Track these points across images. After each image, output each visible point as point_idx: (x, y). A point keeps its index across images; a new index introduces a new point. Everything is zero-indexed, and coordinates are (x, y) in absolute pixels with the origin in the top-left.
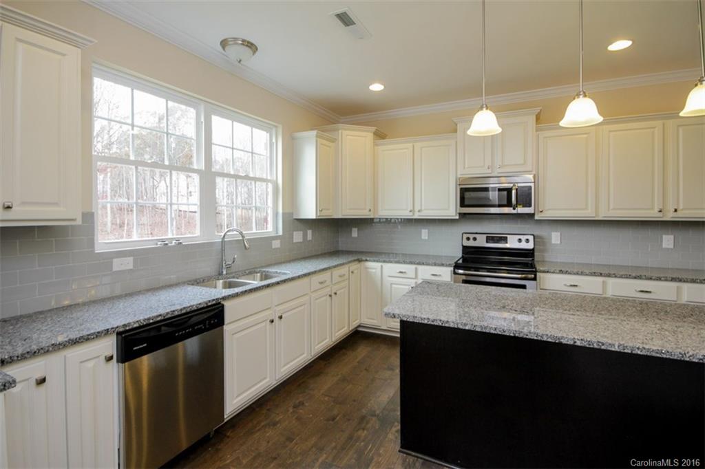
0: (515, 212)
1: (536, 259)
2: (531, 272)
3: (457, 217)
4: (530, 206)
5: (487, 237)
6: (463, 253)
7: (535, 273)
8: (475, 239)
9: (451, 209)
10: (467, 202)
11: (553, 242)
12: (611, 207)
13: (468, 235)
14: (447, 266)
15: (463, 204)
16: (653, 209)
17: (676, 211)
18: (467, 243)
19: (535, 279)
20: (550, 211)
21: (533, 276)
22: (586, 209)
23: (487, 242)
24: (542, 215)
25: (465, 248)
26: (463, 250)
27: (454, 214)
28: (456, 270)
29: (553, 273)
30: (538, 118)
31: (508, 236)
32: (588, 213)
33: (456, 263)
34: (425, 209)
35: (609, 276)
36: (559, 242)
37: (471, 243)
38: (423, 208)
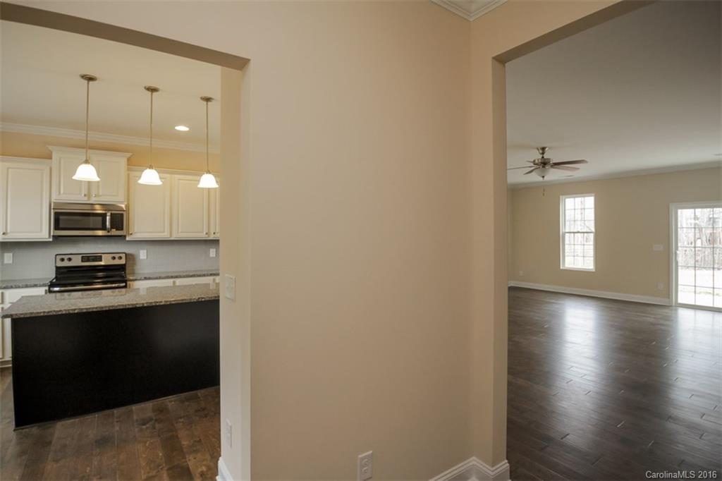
0: (109, 234)
1: (127, 272)
2: (122, 282)
3: (51, 240)
4: (122, 229)
5: (82, 257)
6: (56, 274)
7: (125, 281)
8: (70, 259)
9: (43, 231)
10: (61, 226)
11: (141, 258)
12: (180, 231)
13: (63, 257)
14: (40, 286)
15: (57, 227)
16: (203, 232)
17: (214, 233)
18: (60, 264)
19: (125, 287)
20: (138, 234)
21: (124, 284)
22: (164, 232)
23: (82, 261)
24: (132, 236)
25: (58, 268)
26: (56, 271)
27: (47, 236)
28: (51, 289)
29: (140, 280)
30: (129, 160)
31: (103, 255)
32: (165, 235)
33: (51, 282)
34: (11, 232)
35: (176, 277)
36: (145, 258)
37: (66, 264)
38: (9, 231)
